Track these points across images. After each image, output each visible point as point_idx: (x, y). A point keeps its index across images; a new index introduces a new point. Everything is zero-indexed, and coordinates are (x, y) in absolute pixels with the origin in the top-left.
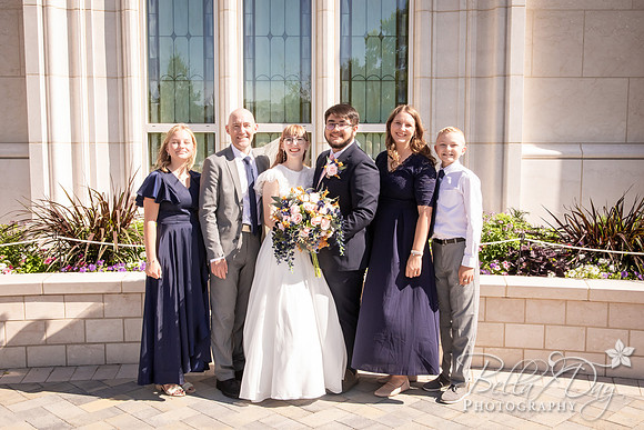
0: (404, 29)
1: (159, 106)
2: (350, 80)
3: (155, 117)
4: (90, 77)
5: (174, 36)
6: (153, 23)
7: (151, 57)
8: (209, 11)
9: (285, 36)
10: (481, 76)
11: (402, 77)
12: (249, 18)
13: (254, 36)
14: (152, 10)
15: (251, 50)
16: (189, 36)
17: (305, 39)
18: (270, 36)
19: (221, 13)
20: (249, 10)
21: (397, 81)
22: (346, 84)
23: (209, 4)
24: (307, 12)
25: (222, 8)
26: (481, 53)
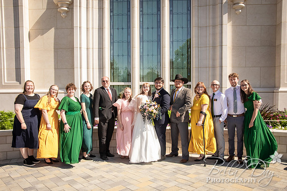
0: (189, 52)
2: (173, 68)
3: (112, 80)
4: (93, 68)
5: (118, 56)
6: (112, 52)
7: (111, 62)
8: (129, 48)
9: (153, 55)
10: (214, 67)
11: (189, 67)
12: (141, 50)
13: (143, 55)
14: (112, 48)
15: (142, 59)
16: (123, 55)
17: (159, 56)
18: (148, 55)
20: (141, 47)
21: (187, 68)
23: (129, 46)
25: (133, 47)
26: (214, 60)
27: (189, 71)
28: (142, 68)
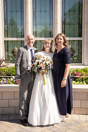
1: (7, 33)
3: (6, 36)
5: (12, 12)
6: (5, 8)
7: (5, 18)
8: (22, 4)
9: (45, 11)
12: (34, 6)
13: (36, 11)
14: (5, 4)
15: (35, 15)
16: (16, 12)
17: (51, 12)
18: (41, 11)
19: (26, 4)
20: (34, 4)
21: (79, 24)
22: (64, 25)
23: (22, 2)
24: (52, 4)
25: (26, 3)
27: (80, 27)
28: (35, 23)
